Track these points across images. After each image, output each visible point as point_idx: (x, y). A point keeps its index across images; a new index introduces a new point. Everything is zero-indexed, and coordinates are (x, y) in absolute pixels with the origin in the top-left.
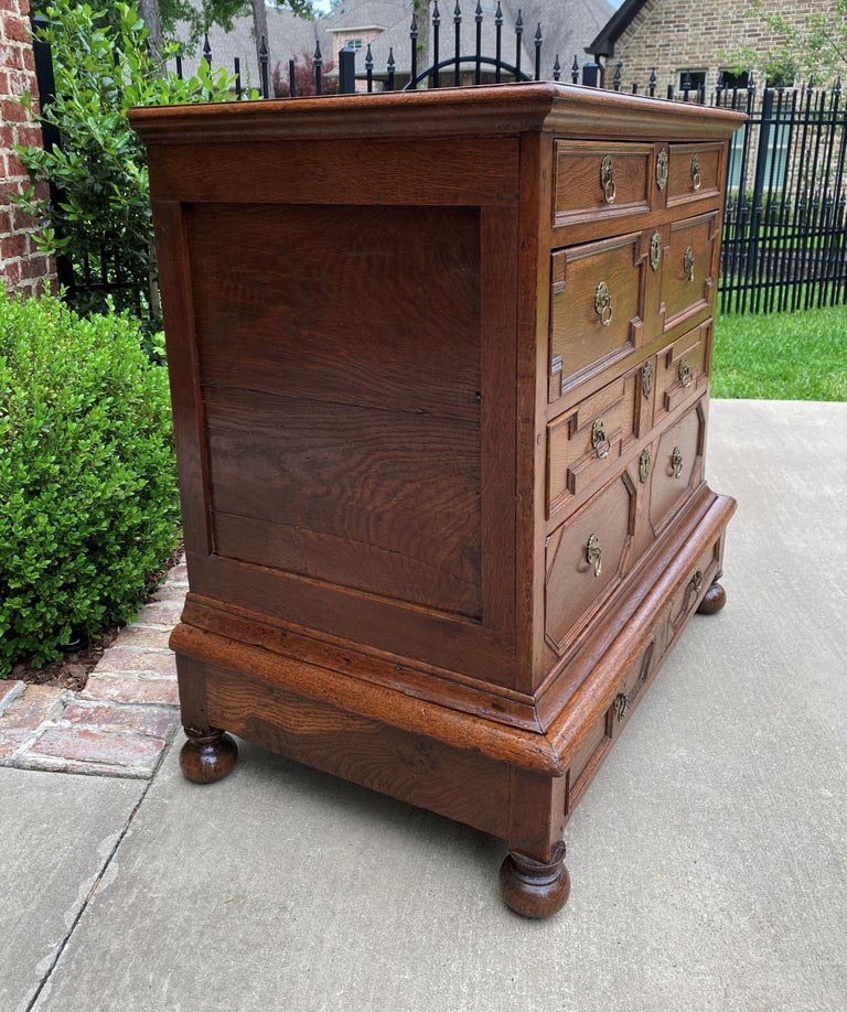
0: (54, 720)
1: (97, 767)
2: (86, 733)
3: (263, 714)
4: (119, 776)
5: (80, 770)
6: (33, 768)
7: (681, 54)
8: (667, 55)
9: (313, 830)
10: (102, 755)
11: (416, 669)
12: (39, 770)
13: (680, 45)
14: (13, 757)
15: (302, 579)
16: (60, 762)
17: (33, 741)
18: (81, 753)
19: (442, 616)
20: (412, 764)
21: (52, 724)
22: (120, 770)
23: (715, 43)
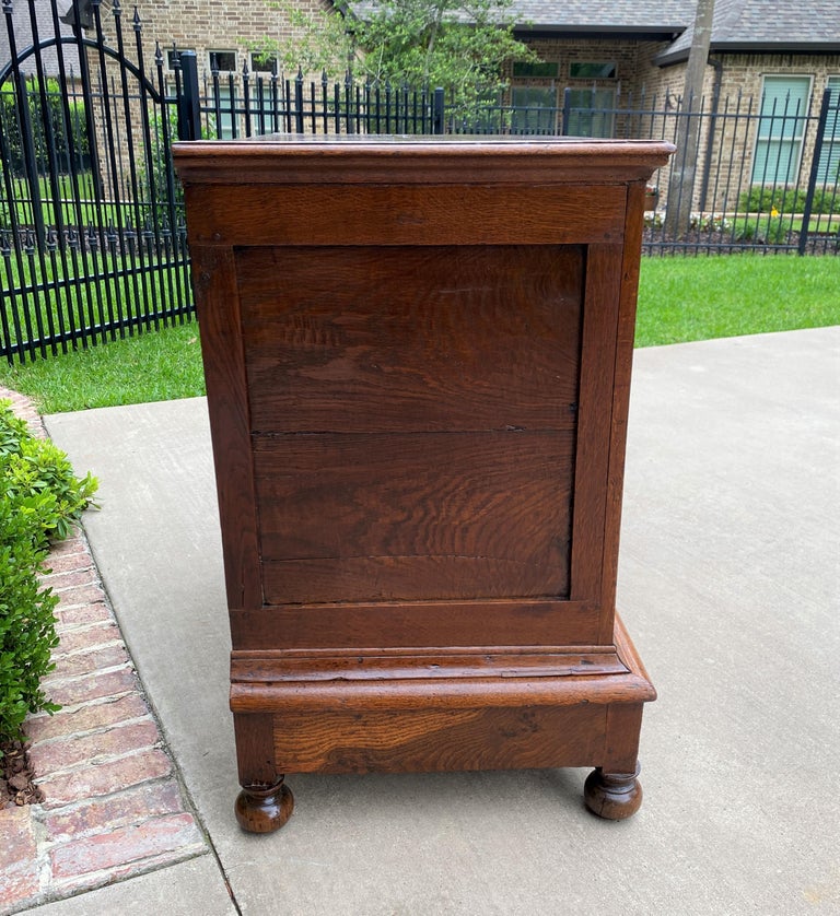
0: (47, 840)
1: (146, 863)
2: (97, 839)
3: (348, 742)
4: (176, 862)
5: (130, 873)
6: (75, 894)
7: (165, 31)
8: (151, 31)
9: (406, 829)
10: (142, 851)
11: (506, 653)
12: (82, 892)
13: (163, 22)
14: (42, 892)
15: (379, 605)
16: (103, 875)
17: (47, 869)
18: (116, 857)
19: (531, 602)
20: (514, 735)
21: (49, 844)
22: (173, 857)
23: (197, 22)
